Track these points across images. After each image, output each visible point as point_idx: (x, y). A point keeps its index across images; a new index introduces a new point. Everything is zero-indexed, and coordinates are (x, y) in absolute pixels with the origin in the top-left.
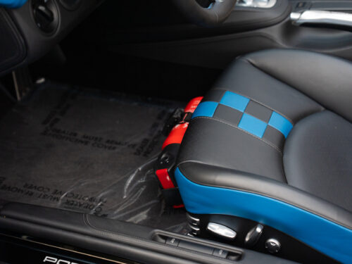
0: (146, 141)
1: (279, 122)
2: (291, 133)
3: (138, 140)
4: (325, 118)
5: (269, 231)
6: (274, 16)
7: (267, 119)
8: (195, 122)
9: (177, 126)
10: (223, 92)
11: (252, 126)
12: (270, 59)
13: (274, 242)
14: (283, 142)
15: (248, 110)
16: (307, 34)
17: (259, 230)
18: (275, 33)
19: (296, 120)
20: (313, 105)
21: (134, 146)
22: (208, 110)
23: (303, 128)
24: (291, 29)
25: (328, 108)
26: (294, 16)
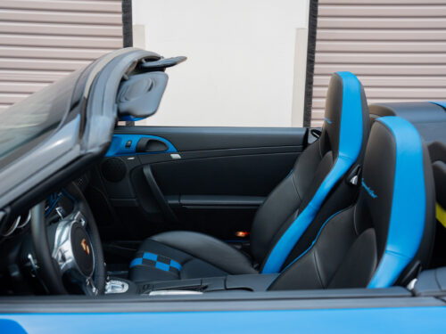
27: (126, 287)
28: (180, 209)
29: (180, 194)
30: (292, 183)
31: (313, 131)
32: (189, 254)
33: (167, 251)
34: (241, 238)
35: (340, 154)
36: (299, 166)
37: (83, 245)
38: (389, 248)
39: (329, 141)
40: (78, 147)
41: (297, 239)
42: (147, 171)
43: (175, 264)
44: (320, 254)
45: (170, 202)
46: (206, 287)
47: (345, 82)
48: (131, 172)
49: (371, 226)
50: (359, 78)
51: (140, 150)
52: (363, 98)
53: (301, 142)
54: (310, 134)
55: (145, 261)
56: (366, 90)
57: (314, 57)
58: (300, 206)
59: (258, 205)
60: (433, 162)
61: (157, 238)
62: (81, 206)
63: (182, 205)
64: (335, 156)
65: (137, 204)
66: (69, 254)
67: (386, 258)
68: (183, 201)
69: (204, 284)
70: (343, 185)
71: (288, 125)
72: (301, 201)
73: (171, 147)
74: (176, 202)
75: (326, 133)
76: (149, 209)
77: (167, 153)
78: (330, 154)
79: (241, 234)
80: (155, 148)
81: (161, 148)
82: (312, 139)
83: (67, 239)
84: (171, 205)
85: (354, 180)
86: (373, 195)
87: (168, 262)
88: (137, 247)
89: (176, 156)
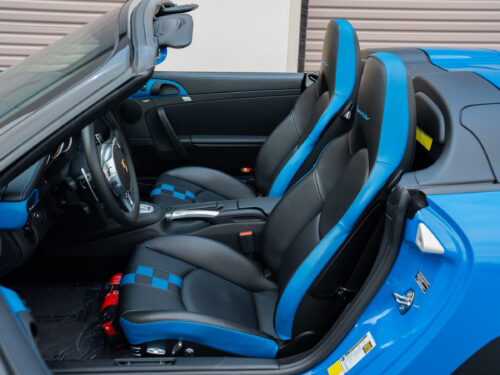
0: (82, 312)
1: (175, 279)
2: (182, 285)
3: (76, 312)
4: (198, 273)
5: (186, 344)
6: (155, 217)
7: (167, 279)
8: (122, 288)
9: (108, 294)
10: (136, 267)
11: (160, 284)
12: (158, 243)
13: (190, 350)
14: (179, 290)
15: (154, 275)
16: (176, 226)
17: (180, 344)
18: (157, 227)
19: (183, 276)
20: (189, 267)
21: (74, 316)
22: (130, 279)
23: (188, 280)
24: (166, 223)
25: (199, 267)
26: (168, 215)
27: (152, 209)
28: (191, 147)
29: (191, 134)
30: (292, 123)
31: (310, 75)
32: (201, 186)
33: (182, 184)
34: (246, 173)
35: (336, 92)
36: (298, 107)
37: (123, 164)
38: (379, 159)
39: (325, 83)
40: (130, 70)
41: (300, 164)
42: (161, 113)
43: (190, 194)
44: (320, 174)
45: (182, 141)
46: (221, 208)
47: (340, 28)
48: (146, 113)
49: (365, 146)
50: (351, 22)
51: (154, 93)
52: (356, 41)
53: (300, 85)
54: (307, 78)
55: (163, 191)
56: (358, 33)
57: (306, 12)
58: (299, 142)
59: (262, 143)
60: (416, 91)
61: (173, 173)
62: (116, 133)
63: (193, 143)
64: (331, 95)
65: (152, 143)
66: (113, 170)
67: (377, 167)
68: (194, 140)
69: (219, 206)
70: (338, 119)
71: (284, 70)
72: (300, 138)
73: (183, 91)
74: (188, 141)
75: (323, 75)
76: (163, 148)
77: (178, 95)
78: (326, 93)
79: (245, 170)
80: (167, 91)
81: (174, 91)
82: (309, 83)
83: (110, 158)
84: (183, 144)
85: (348, 115)
86: (366, 118)
87: (184, 193)
88: (154, 182)
89: (187, 99)
